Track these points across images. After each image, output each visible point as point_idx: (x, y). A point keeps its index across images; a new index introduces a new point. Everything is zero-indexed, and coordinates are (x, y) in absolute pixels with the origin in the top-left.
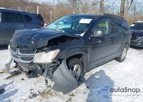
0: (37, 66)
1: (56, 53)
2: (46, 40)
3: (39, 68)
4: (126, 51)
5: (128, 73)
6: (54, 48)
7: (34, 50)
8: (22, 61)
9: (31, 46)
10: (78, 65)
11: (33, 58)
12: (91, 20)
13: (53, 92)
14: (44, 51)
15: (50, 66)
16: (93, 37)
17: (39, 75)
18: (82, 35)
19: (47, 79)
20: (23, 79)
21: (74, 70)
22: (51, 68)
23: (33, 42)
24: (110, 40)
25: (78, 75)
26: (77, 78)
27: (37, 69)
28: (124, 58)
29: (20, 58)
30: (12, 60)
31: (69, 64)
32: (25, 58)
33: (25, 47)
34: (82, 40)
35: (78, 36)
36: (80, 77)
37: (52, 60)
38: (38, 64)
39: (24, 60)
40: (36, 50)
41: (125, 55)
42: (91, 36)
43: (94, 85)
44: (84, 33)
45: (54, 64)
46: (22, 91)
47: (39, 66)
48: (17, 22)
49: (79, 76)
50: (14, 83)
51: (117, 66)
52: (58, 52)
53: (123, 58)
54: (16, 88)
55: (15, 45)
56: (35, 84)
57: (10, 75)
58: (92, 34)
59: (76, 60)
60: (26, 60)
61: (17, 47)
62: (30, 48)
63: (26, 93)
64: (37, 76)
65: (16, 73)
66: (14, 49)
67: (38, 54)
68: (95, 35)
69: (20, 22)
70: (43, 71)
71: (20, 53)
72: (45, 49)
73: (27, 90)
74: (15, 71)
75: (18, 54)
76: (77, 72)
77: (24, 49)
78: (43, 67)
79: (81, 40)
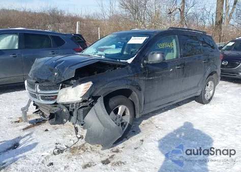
0: (62, 106)
1: (86, 88)
2: (73, 69)
3: (65, 110)
4: (213, 85)
5: (214, 119)
6: (84, 80)
7: (58, 84)
8: (42, 101)
9: (54, 79)
10: (125, 107)
11: (57, 96)
12: (145, 38)
13: (89, 147)
14: (71, 85)
15: (80, 106)
16: (147, 64)
17: (65, 120)
18: (130, 61)
19: (76, 125)
20: (47, 130)
21: (119, 113)
22: (82, 110)
23: (56, 74)
24: (179, 67)
25: (127, 122)
26: (125, 126)
27: (62, 111)
28: (211, 98)
29: (40, 98)
30: (30, 101)
31: (110, 104)
32: (46, 96)
33: (47, 81)
34: (130, 68)
35: (123, 62)
36: (130, 126)
37: (82, 97)
38: (63, 104)
39: (46, 100)
40: (61, 85)
41: (211, 92)
42: (145, 62)
43: (152, 138)
44: (134, 58)
45: (85, 104)
46: (44, 146)
47: (64, 107)
48: (41, 47)
49: (128, 124)
50: (34, 135)
51: (196, 110)
52: (90, 86)
53: (209, 98)
54: (35, 141)
55: (34, 79)
56: (64, 137)
57: (29, 125)
58: (145, 60)
59: (121, 98)
60: (48, 100)
61: (37, 82)
62: (53, 82)
63: (49, 148)
64: (63, 123)
65: (38, 122)
66: (32, 86)
67: (64, 90)
68: (150, 61)
69: (46, 48)
70: (71, 114)
71: (39, 90)
72: (72, 82)
73: (51, 145)
74: (37, 120)
75: (37, 93)
76: (124, 118)
77: (45, 84)
78: (70, 108)
79: (127, 69)
